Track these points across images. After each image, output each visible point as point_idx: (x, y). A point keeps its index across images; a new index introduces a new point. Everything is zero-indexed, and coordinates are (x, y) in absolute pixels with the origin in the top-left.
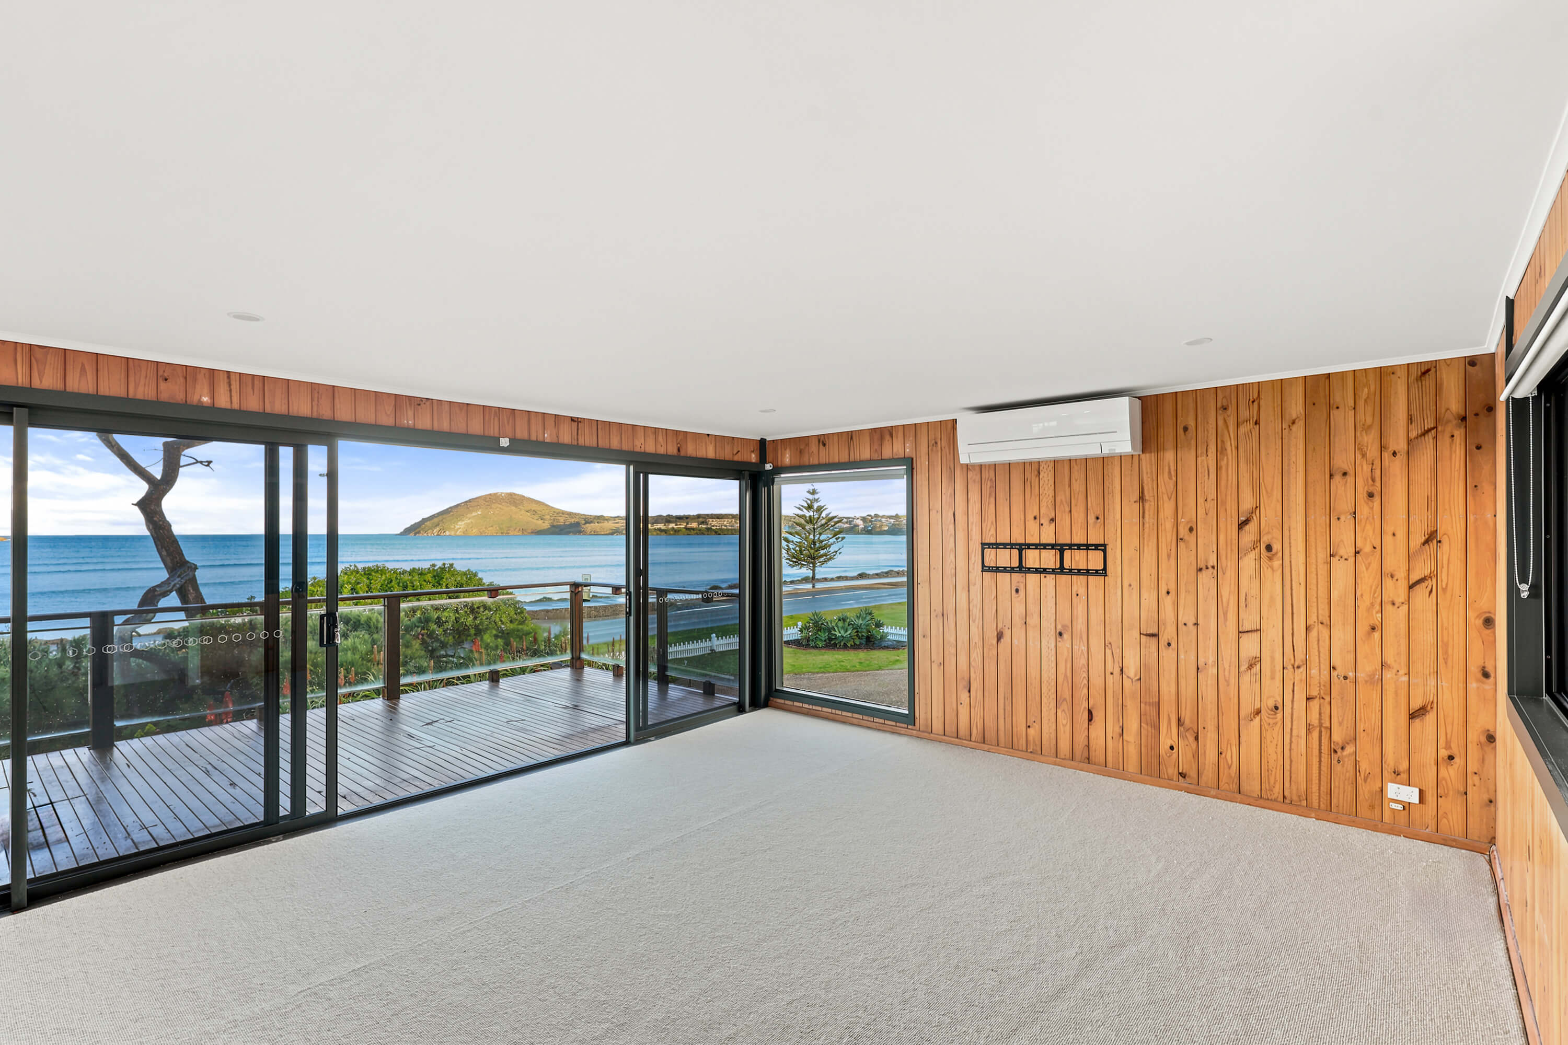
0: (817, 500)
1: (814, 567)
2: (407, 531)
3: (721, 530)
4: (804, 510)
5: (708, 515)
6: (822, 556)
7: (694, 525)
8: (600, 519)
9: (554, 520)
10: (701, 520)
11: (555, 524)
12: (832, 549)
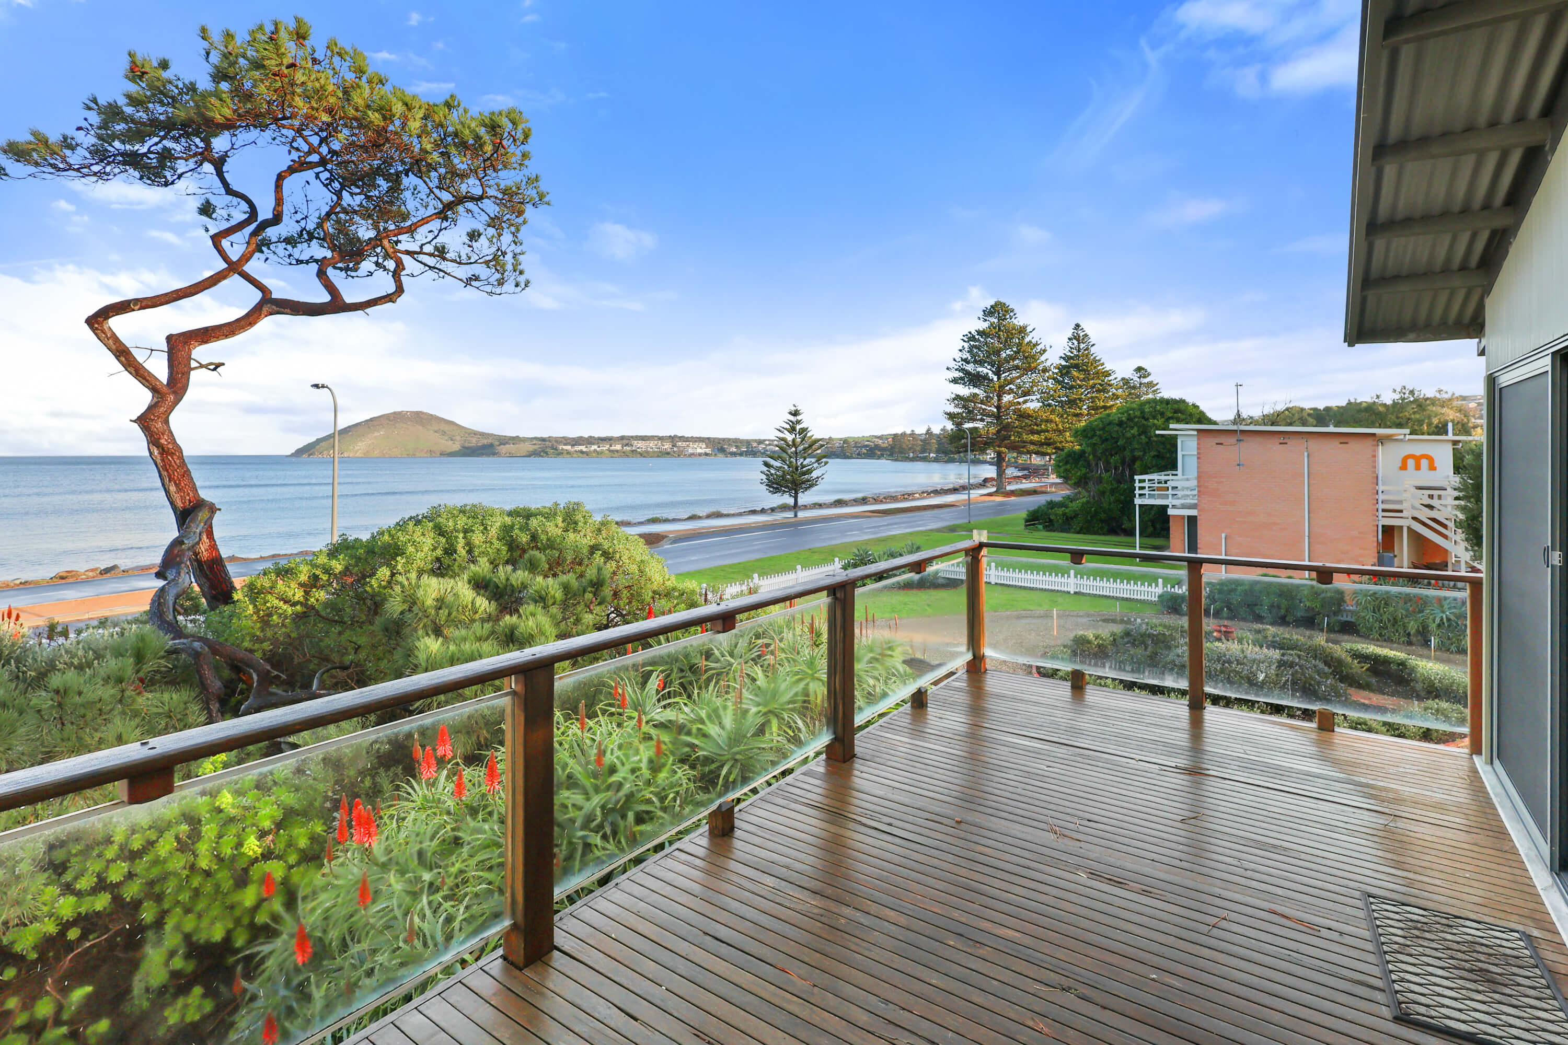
0: (798, 422)
1: (796, 493)
2: (299, 452)
3: (647, 452)
4: (786, 432)
5: (632, 437)
6: (803, 483)
7: (618, 447)
8: (516, 440)
9: (465, 441)
10: (625, 442)
11: (466, 445)
12: (814, 475)
